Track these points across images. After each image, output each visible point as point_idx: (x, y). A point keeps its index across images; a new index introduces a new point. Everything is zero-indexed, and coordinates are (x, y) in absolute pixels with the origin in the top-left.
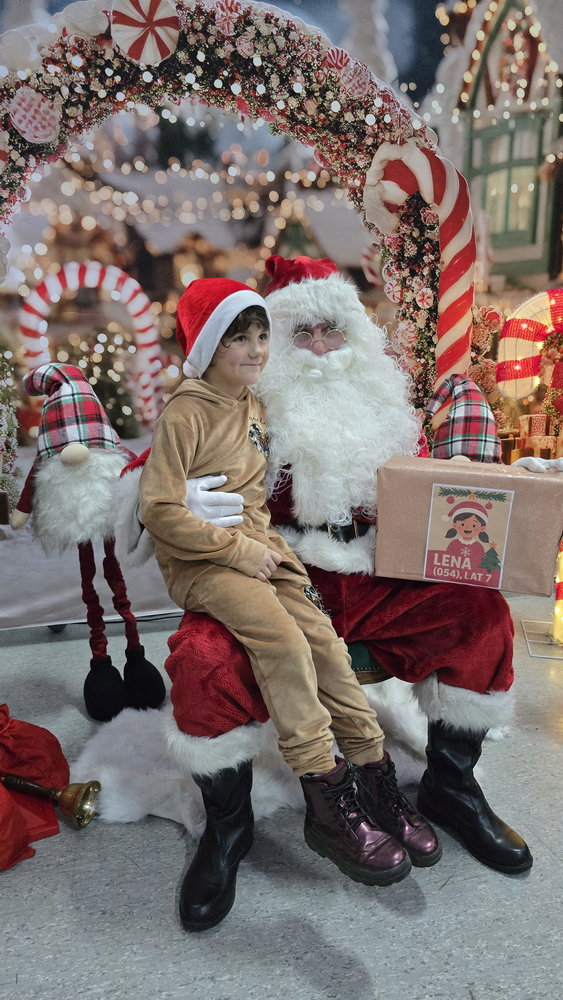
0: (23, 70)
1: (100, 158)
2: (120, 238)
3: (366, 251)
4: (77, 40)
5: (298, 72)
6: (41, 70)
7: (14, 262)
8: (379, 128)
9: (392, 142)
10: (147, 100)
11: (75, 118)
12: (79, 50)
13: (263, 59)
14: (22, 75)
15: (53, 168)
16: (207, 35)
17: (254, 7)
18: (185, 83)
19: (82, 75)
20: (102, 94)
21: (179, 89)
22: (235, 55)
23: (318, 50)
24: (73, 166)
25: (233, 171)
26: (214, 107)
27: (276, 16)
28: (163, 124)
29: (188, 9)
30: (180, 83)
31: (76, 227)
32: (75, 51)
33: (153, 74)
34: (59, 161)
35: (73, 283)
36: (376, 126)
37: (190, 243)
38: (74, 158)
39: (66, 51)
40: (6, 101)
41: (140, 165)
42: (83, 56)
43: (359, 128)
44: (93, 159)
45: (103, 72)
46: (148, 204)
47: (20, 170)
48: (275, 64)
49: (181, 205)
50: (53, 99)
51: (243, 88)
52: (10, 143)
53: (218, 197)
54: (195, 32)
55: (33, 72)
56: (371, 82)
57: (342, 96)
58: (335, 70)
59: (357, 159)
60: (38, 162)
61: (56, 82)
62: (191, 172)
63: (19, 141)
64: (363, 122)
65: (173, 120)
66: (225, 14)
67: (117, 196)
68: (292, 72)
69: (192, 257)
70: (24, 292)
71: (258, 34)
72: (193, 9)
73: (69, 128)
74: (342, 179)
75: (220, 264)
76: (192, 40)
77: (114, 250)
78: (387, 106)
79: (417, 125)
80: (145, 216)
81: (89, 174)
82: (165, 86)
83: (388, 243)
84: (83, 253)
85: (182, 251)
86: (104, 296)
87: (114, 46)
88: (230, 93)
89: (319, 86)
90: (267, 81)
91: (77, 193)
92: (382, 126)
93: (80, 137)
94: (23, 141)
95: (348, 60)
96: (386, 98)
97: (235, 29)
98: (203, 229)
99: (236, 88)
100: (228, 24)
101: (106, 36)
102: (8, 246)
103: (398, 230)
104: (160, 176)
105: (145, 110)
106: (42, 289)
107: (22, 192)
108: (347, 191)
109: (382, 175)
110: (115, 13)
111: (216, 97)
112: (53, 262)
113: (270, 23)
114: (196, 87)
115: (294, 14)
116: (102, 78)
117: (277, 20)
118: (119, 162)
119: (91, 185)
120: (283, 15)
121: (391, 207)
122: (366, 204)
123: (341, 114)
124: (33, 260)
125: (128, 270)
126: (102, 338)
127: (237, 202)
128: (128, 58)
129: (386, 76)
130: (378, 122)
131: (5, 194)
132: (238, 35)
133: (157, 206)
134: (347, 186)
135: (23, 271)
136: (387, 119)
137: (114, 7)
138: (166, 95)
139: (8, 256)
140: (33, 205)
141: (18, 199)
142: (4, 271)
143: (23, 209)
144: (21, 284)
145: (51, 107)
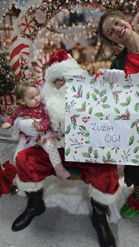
1: (55, 25)
2: (59, 46)
6: (42, 5)
7: (35, 54)
8: (137, 6)
10: (67, 8)
11: (49, 16)
14: (38, 6)
15: (44, 29)
18: (77, 1)
19: (51, 4)
20: (56, 8)
21: (75, 3)
24: (49, 28)
25: (89, 24)
26: (85, 7)
28: (71, 14)
31: (49, 44)
33: (69, 0)
34: (45, 27)
35: (48, 59)
37: (76, 46)
38: (49, 26)
40: (34, 14)
41: (65, 26)
43: (130, 7)
44: (53, 26)
45: (56, 2)
46: (66, 36)
47: (37, 31)
49: (74, 36)
50: (44, 11)
52: (35, 24)
53: (85, 32)
55: (40, 5)
60: (41, 28)
61: (45, 7)
62: (78, 26)
63: (37, 23)
64: (132, 5)
65: (73, 12)
67: (59, 35)
69: (77, 50)
70: (37, 62)
73: (48, 18)
75: (85, 52)
77: (57, 49)
80: (65, 40)
81: (52, 30)
82: (72, 3)
84: (50, 51)
85: (74, 48)
88: (89, 2)
91: (49, 34)
93: (50, 20)
94: (38, 23)
98: (80, 42)
102: (34, 50)
104: (70, 28)
105: (66, 11)
106: (41, 61)
111: (85, 4)
112: (44, 54)
114: (80, 2)
116: (56, 4)
118: (59, 26)
119: (53, 33)
124: (39, 53)
127: (90, 33)
130: (137, 4)
131: (34, 37)
133: (69, 37)
135: (37, 56)
138: (72, 6)
139: (34, 53)
140: (39, 39)
141: (36, 38)
142: (33, 57)
143: (37, 40)
144: (37, 60)
145: (44, 14)
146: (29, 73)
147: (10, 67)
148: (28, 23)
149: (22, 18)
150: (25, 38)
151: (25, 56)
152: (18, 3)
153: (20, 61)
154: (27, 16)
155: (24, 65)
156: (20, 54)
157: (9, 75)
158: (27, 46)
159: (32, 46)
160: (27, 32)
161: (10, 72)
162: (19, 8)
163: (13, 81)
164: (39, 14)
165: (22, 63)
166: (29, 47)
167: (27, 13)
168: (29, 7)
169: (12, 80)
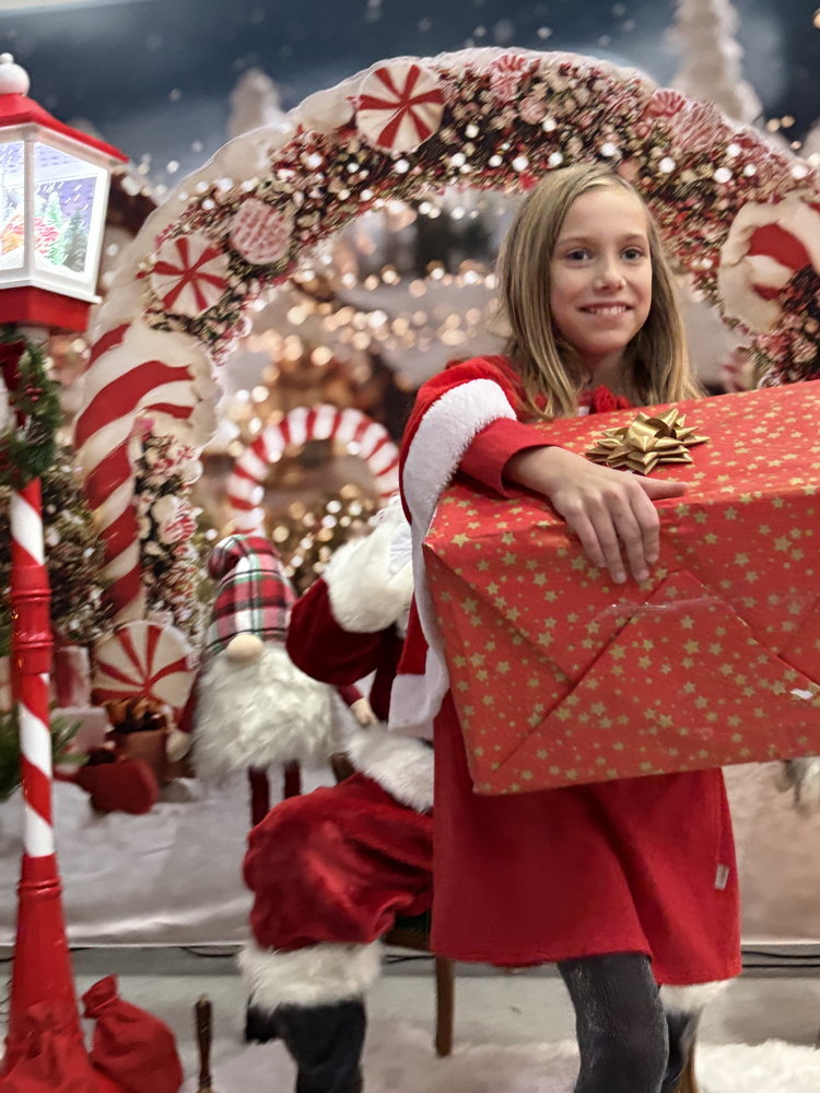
0: (249, 179)
1: (339, 274)
2: (361, 372)
3: (727, 360)
4: (315, 136)
5: (609, 129)
6: (270, 178)
7: (225, 414)
8: (737, 184)
9: (761, 201)
10: (401, 194)
11: (309, 228)
12: (317, 147)
13: (558, 120)
14: (248, 186)
15: (281, 293)
16: (481, 104)
17: (544, 60)
18: (451, 166)
19: (319, 177)
20: (344, 195)
21: (442, 175)
22: (518, 122)
23: (636, 96)
24: (305, 286)
26: (490, 192)
27: (574, 65)
28: (422, 220)
29: (455, 77)
30: (444, 167)
32: (311, 150)
33: (410, 162)
34: (287, 282)
35: (298, 434)
36: (732, 183)
38: (306, 276)
39: (301, 151)
40: (227, 218)
41: (390, 276)
42: (322, 154)
43: (706, 190)
44: (330, 274)
45: (345, 169)
46: (400, 325)
47: (240, 298)
48: (575, 125)
49: (443, 322)
50: (283, 209)
51: (531, 161)
52: (230, 268)
54: (465, 103)
55: (262, 180)
56: (720, 126)
57: (677, 150)
58: (663, 118)
59: (704, 231)
60: (261, 286)
61: (288, 189)
62: (459, 277)
63: (240, 264)
64: (711, 180)
65: (434, 214)
66: (503, 75)
67: (359, 318)
68: (599, 131)
70: (236, 450)
71: (550, 92)
72: (462, 76)
73: (301, 240)
74: (681, 263)
76: (460, 113)
77: (353, 388)
78: (747, 153)
79: (798, 172)
80: (394, 341)
81: (325, 295)
82: (424, 174)
83: (762, 345)
84: (313, 394)
86: (338, 450)
87: (359, 136)
88: (512, 170)
89: (641, 142)
90: (563, 147)
91: (309, 319)
92: (742, 181)
93: (315, 250)
94: (245, 263)
95: (682, 104)
96: (744, 142)
97: (519, 89)
99: (520, 163)
100: (509, 85)
101: (351, 127)
102: (219, 393)
103: (780, 324)
104: (417, 288)
105: (397, 207)
106: (258, 446)
107: (241, 324)
108: (691, 277)
109: (746, 250)
110: (363, 97)
111: (492, 178)
112: (273, 409)
113: (567, 75)
114: (466, 169)
115: (600, 58)
116: (345, 176)
117: (576, 70)
118: (362, 276)
119: (327, 308)
120: (583, 62)
121: (765, 293)
122: (723, 291)
123: (675, 174)
124: (248, 409)
125: (371, 414)
126: (334, 507)
128: (378, 148)
129: (743, 113)
130: (735, 176)
131: (220, 329)
132: (521, 98)
133: (412, 326)
134: (690, 270)
135: (237, 424)
136: (750, 170)
137: (360, 92)
138: (425, 186)
139: (220, 405)
140: (252, 338)
141: (236, 333)
142: (212, 425)
143: (240, 346)
144: (233, 441)
145: (281, 219)
146: (186, 512)
147: (66, 486)
148: (193, 259)
149: (159, 241)
150: (172, 334)
151: (164, 426)
152: (143, 169)
153: (135, 452)
154: (187, 228)
155: (158, 471)
156: (139, 412)
157: (60, 529)
158: (182, 374)
159: (207, 373)
160: (186, 305)
161: (66, 514)
162: (147, 192)
163: (79, 564)
164: (255, 221)
165: (143, 463)
166: (189, 378)
167: (188, 214)
168: (203, 188)
169: (73, 555)
